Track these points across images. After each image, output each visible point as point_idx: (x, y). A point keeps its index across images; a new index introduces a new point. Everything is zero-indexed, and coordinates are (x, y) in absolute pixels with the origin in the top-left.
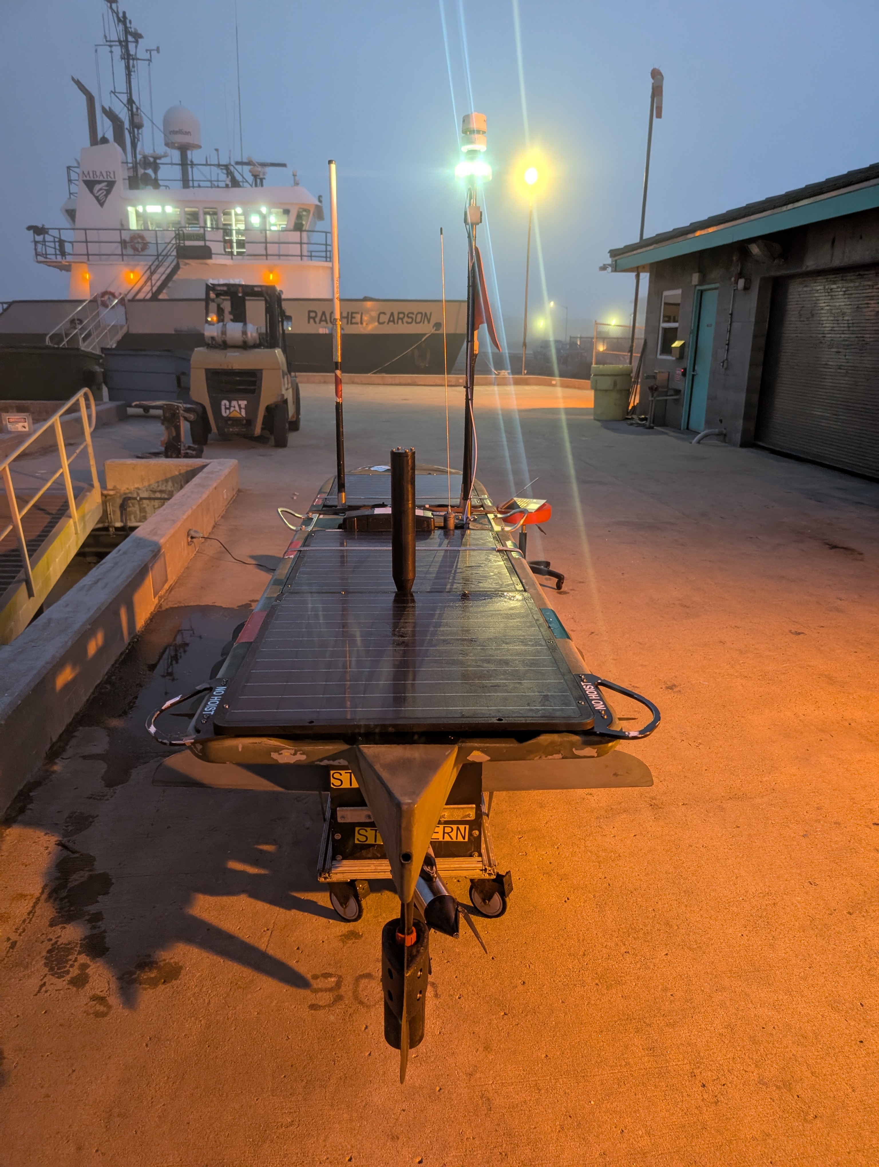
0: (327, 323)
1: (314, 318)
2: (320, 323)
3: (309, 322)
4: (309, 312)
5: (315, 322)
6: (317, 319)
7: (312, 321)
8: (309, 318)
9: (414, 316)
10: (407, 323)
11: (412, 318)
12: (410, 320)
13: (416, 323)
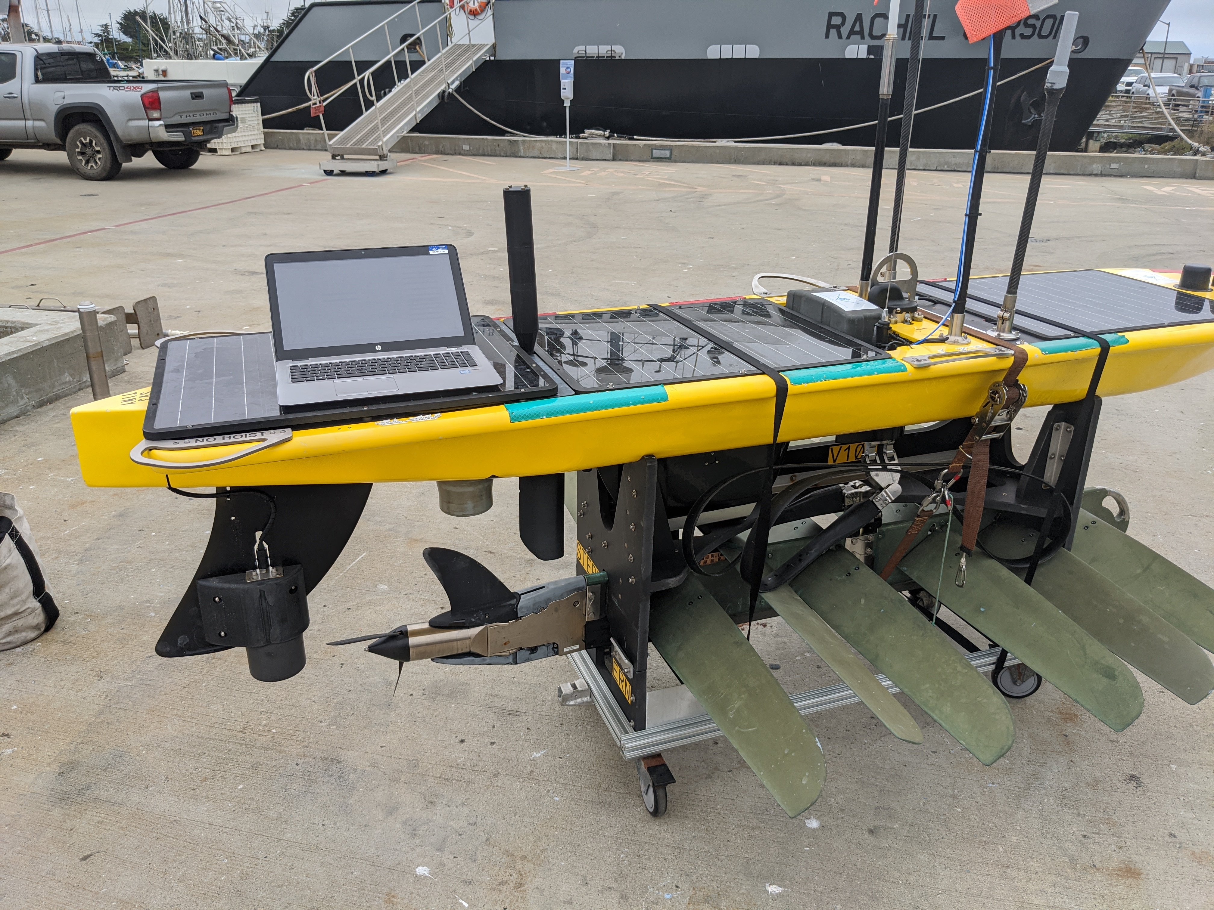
0: (863, 38)
1: (838, 28)
2: (848, 37)
3: (827, 36)
4: (831, 15)
5: (840, 36)
6: (845, 31)
7: (833, 32)
8: (829, 26)
9: (1038, 24)
10: (1023, 36)
11: (1033, 26)
12: (1028, 31)
13: (1040, 36)
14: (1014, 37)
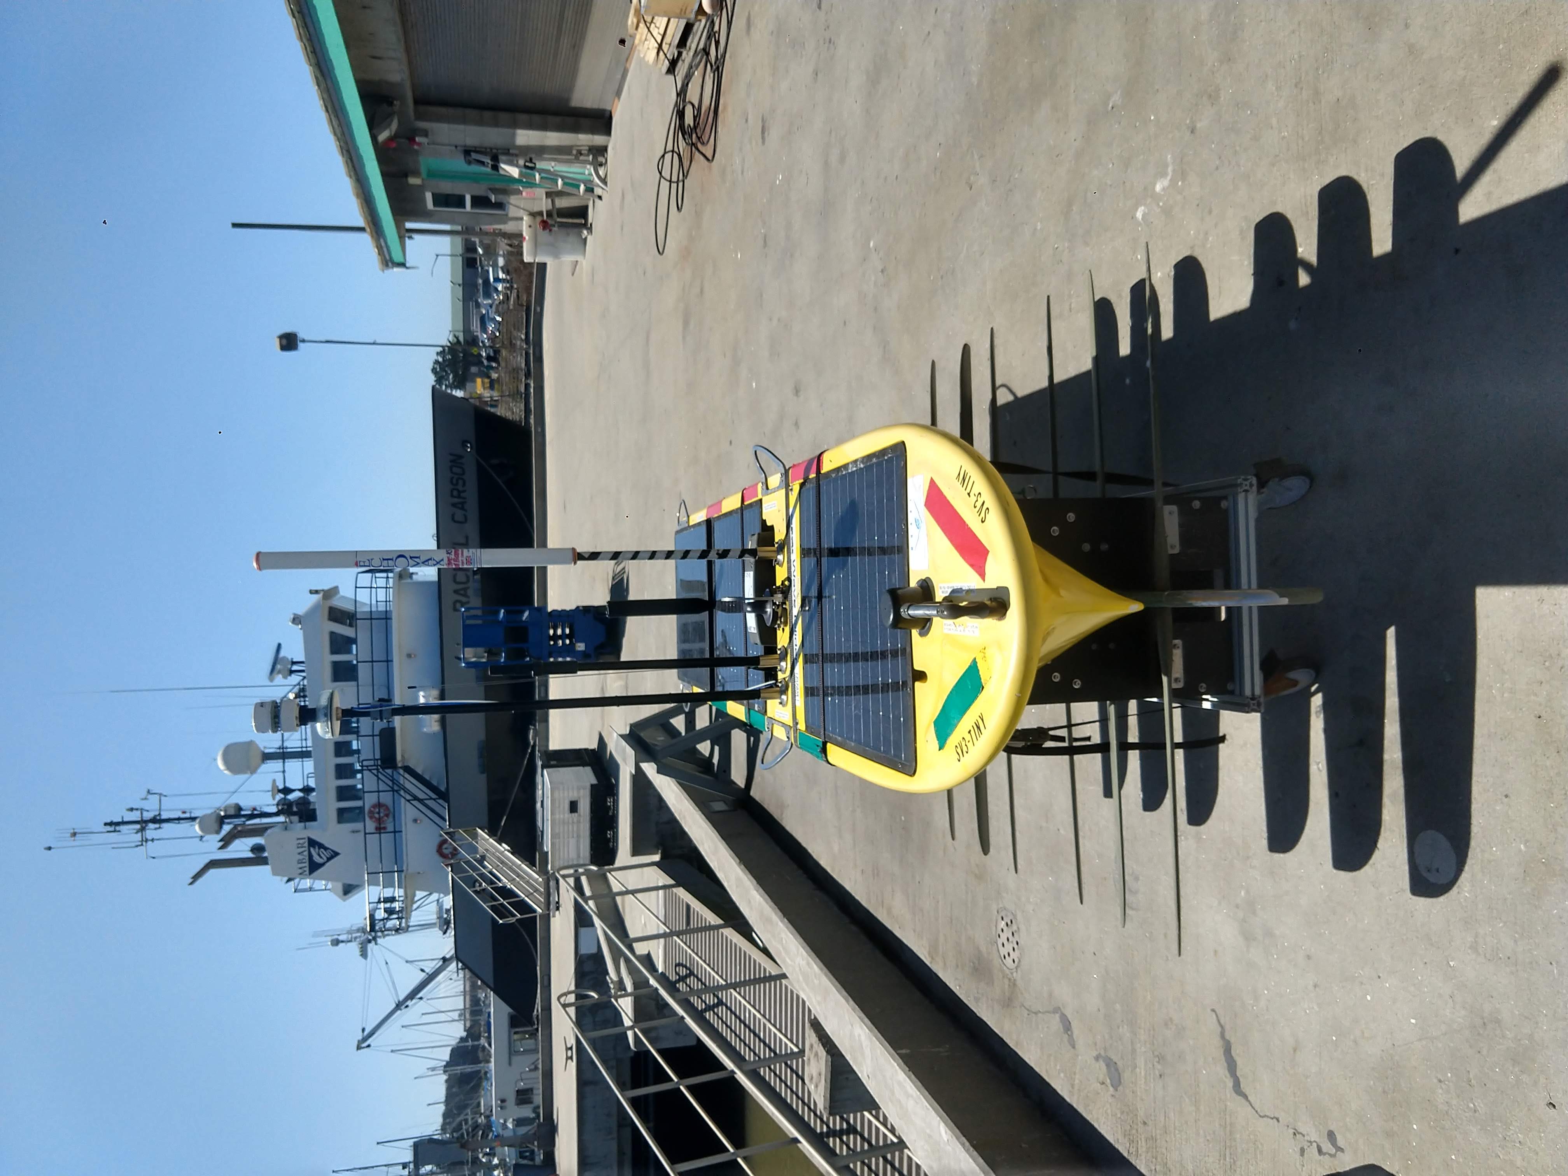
0: (468, 588)
9: (456, 477)
10: (464, 484)
11: (457, 480)
12: (461, 482)
13: (463, 474)
14: (464, 491)
